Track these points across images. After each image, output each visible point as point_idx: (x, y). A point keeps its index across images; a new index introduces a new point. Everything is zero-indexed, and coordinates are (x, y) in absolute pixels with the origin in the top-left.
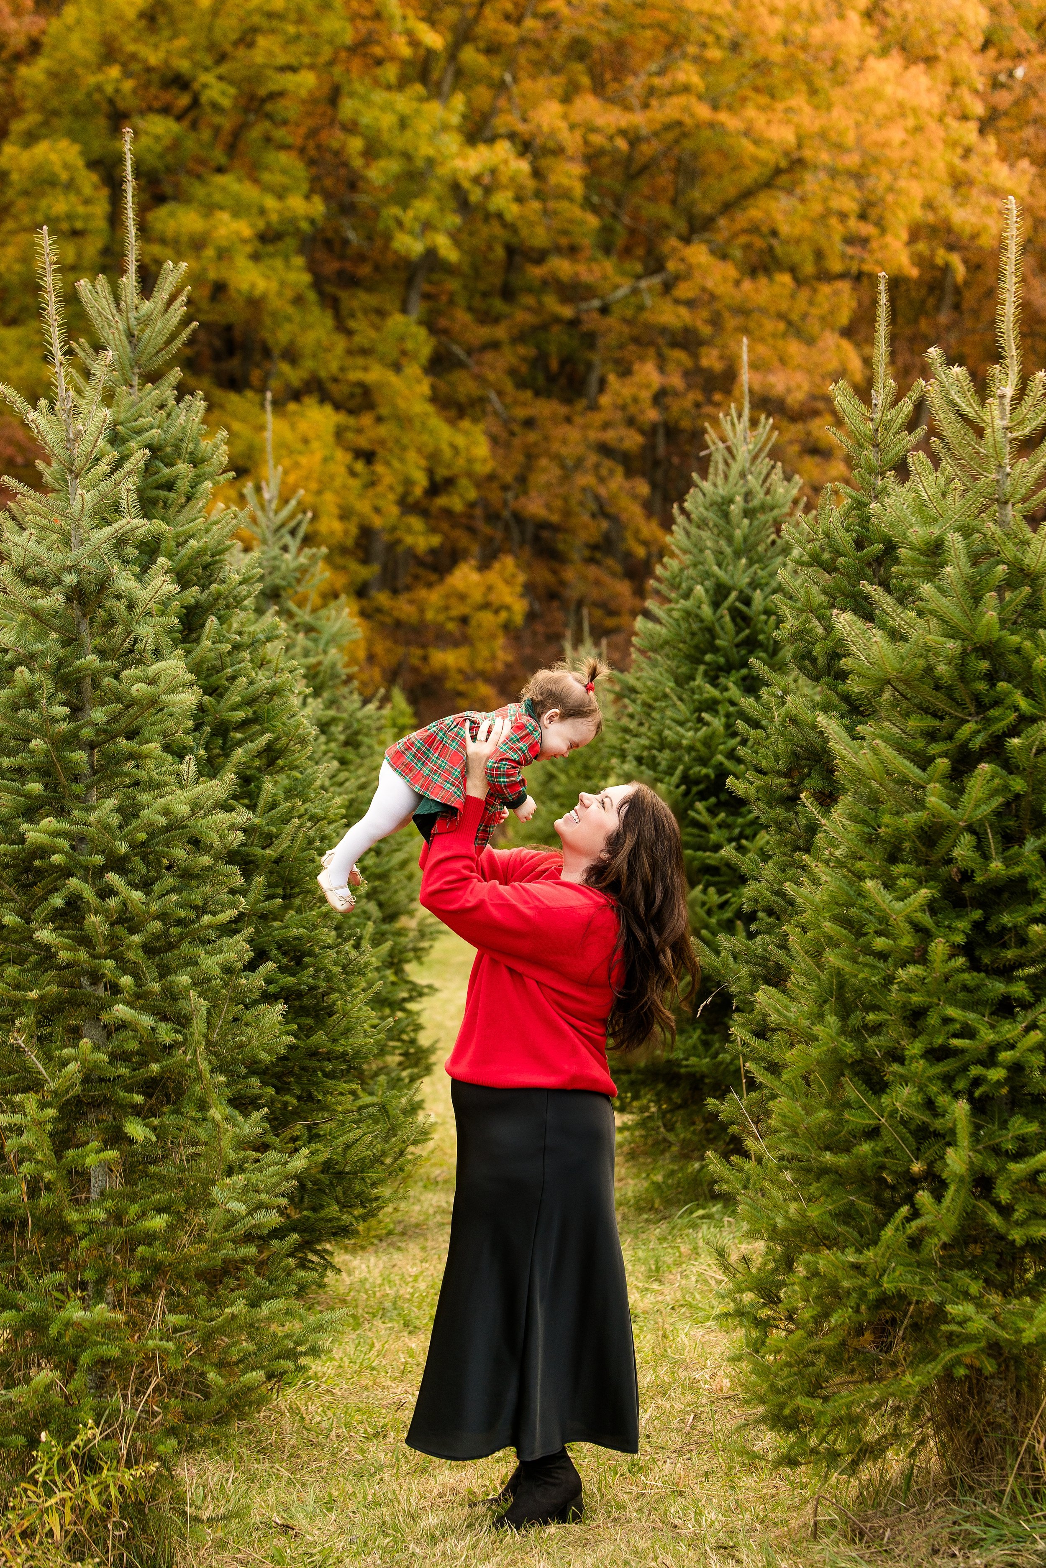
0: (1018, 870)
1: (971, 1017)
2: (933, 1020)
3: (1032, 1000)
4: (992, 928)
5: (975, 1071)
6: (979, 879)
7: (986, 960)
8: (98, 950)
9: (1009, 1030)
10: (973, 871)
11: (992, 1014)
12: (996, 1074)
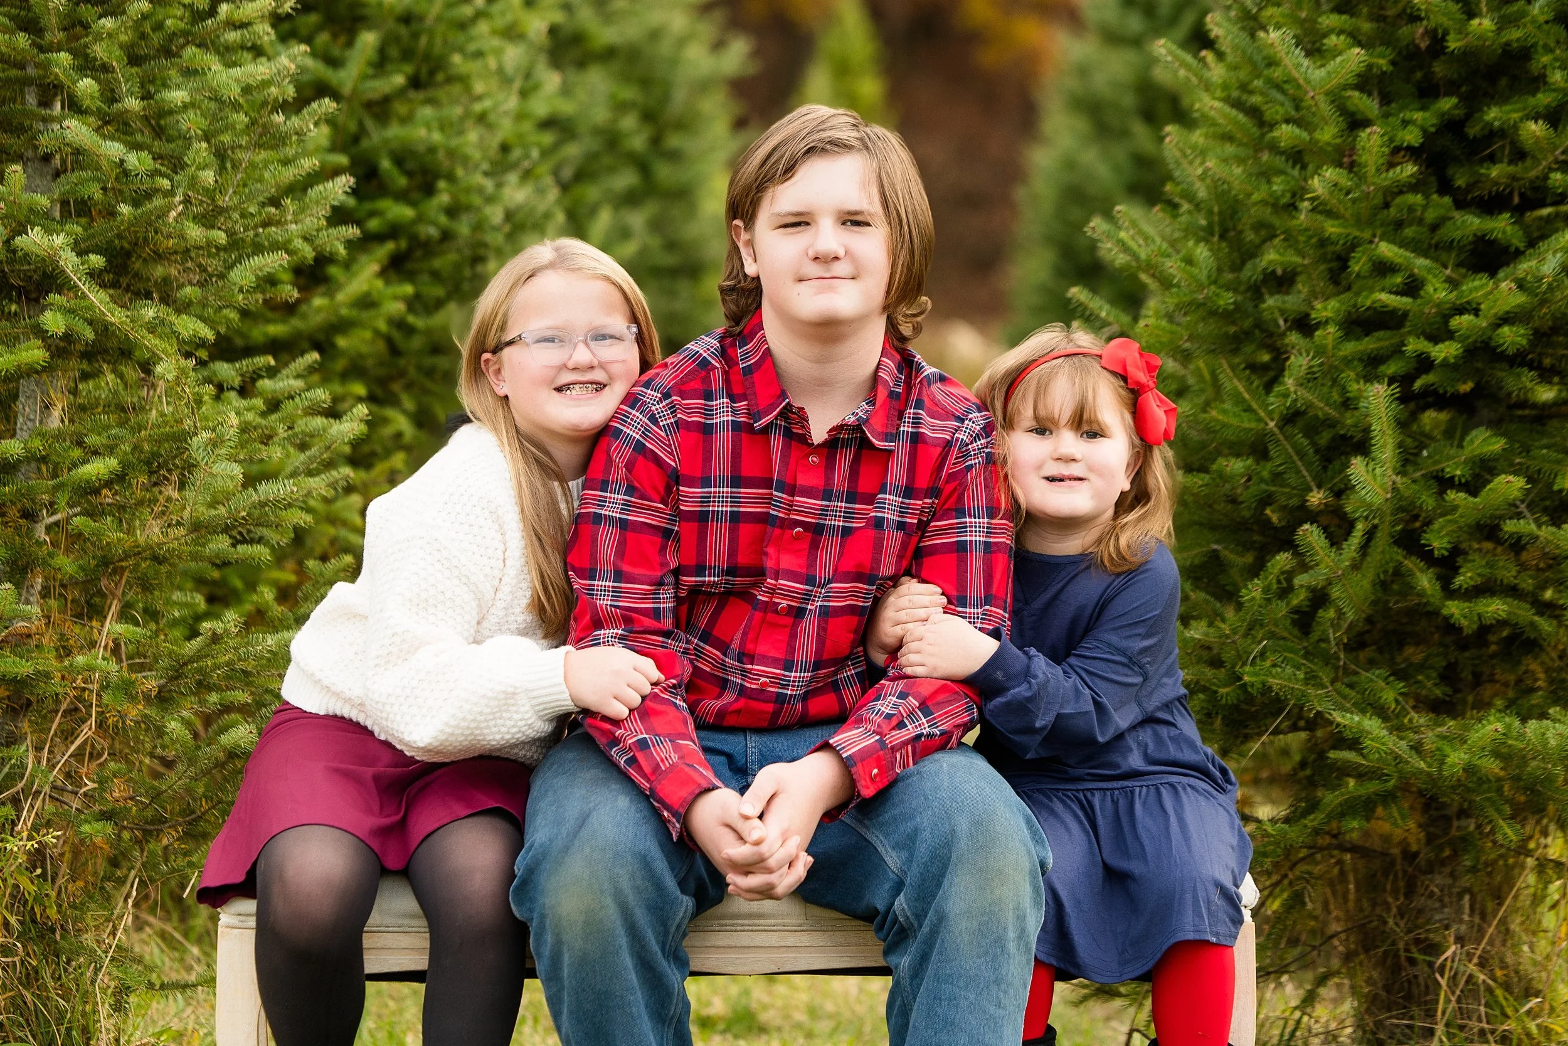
0: (1514, 34)
1: (1421, 264)
2: (1358, 265)
3: (1521, 246)
4: (1473, 130)
5: (1414, 345)
6: (1453, 44)
7: (1460, 182)
8: (48, 36)
9: (1476, 286)
10: (1446, 33)
11: (1459, 265)
12: (1445, 351)
